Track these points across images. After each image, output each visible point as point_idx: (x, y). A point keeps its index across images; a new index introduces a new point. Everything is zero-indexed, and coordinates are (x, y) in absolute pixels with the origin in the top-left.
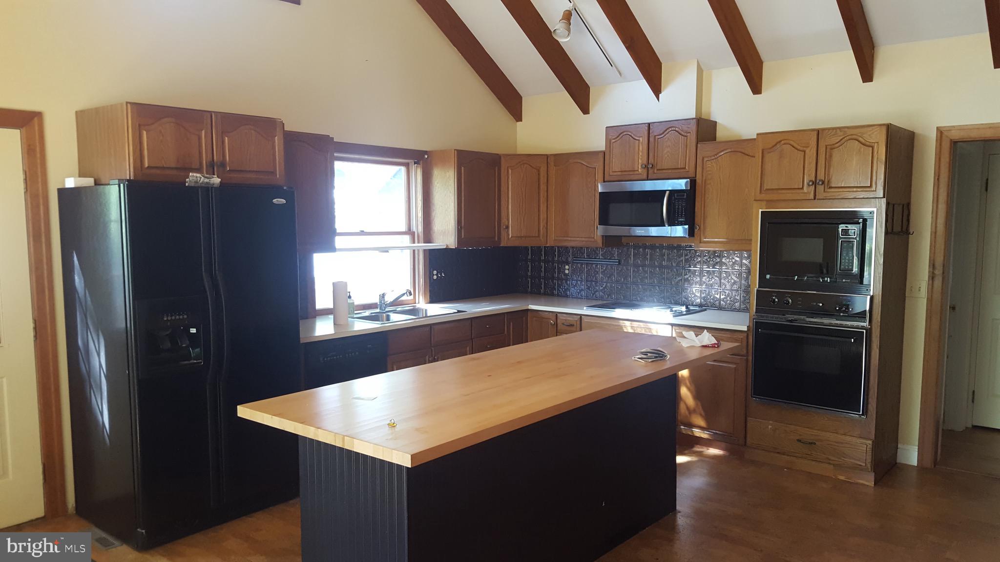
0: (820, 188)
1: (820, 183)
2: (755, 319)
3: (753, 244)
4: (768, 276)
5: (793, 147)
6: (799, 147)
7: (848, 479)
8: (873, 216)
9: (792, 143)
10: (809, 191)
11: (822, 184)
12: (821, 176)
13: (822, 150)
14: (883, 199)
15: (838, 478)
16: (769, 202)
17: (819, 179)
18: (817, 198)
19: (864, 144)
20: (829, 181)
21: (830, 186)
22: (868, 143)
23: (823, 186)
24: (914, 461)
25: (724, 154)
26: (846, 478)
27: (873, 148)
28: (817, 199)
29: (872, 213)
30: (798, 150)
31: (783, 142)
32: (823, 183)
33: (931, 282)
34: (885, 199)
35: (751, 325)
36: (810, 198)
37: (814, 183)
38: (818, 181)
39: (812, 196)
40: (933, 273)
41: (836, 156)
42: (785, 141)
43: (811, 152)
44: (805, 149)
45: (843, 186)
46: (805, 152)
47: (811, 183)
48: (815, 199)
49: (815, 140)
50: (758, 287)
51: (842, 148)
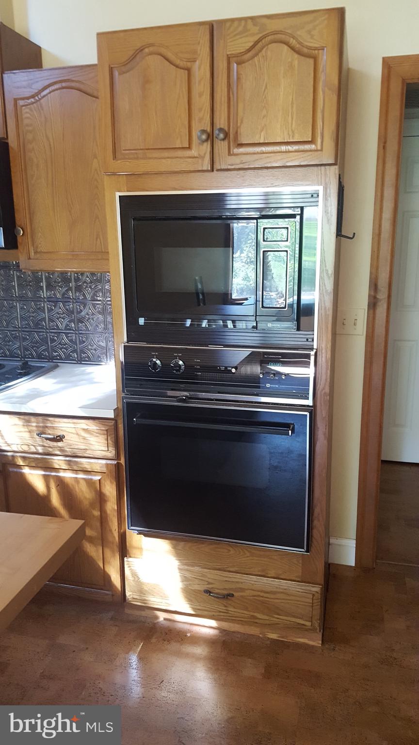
0: (221, 146)
1: (222, 136)
2: (126, 398)
3: (112, 260)
4: (142, 321)
5: (167, 60)
6: (178, 62)
7: (283, 637)
8: (318, 201)
9: (163, 51)
10: (202, 154)
11: (224, 139)
12: (221, 122)
13: (221, 65)
14: (333, 168)
15: (269, 636)
16: (134, 177)
17: (218, 127)
18: (217, 166)
19: (299, 53)
20: (237, 133)
21: (239, 143)
22: (305, 50)
23: (226, 142)
24: (351, 561)
25: (50, 93)
26: (279, 637)
27: (315, 59)
28: (218, 170)
29: (315, 195)
30: (177, 66)
31: (147, 50)
32: (227, 136)
33: (371, 311)
34: (337, 167)
35: (121, 407)
36: (205, 168)
37: (210, 137)
38: (216, 132)
39: (207, 165)
40: (375, 297)
41: (249, 76)
42: (151, 49)
43: (201, 71)
44: (189, 64)
45: (262, 141)
46: (189, 70)
47: (204, 137)
48: (213, 171)
49: (208, 44)
50: (125, 339)
51: (259, 61)
